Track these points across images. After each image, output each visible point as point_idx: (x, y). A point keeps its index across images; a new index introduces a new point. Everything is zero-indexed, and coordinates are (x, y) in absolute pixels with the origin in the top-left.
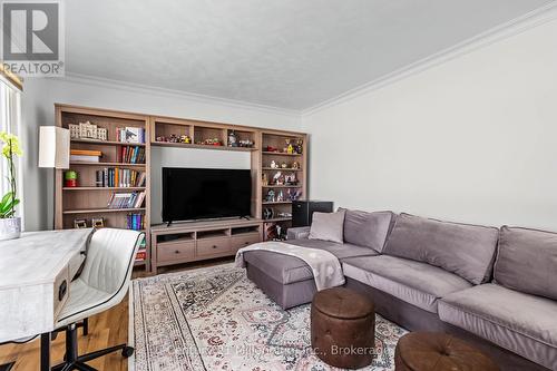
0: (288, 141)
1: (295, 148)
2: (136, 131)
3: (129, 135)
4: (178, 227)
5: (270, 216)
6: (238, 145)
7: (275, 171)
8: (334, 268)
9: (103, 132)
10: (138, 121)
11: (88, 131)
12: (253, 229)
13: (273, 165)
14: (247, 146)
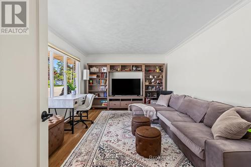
0: (157, 67)
1: (160, 70)
2: (105, 68)
3: (104, 70)
4: (117, 97)
5: (149, 96)
6: (136, 70)
7: (152, 79)
8: (153, 113)
9: (98, 70)
10: (105, 66)
11: (94, 70)
12: (141, 100)
13: (151, 77)
14: (139, 70)
